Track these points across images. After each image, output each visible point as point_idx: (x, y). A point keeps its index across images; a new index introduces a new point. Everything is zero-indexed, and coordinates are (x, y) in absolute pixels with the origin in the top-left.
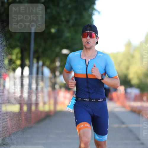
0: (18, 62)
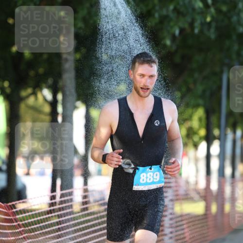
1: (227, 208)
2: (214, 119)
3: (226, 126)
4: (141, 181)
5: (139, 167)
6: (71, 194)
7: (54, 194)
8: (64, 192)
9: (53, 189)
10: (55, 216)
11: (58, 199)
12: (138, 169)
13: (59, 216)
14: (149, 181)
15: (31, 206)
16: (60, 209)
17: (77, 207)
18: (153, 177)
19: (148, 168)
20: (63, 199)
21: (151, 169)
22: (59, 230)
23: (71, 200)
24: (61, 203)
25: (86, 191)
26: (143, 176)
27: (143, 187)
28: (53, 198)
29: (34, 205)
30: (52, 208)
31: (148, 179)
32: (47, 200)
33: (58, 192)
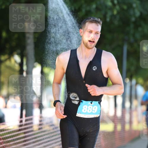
4: (83, 111)
5: (83, 101)
6: (31, 119)
7: (21, 119)
11: (24, 122)
12: (82, 102)
13: (25, 133)
14: (88, 112)
17: (36, 127)
18: (92, 109)
19: (89, 102)
20: (27, 122)
21: (91, 103)
23: (32, 123)
25: (41, 117)
26: (85, 107)
27: (84, 115)
29: (9, 126)
30: (21, 128)
31: (88, 110)
32: (18, 123)
33: (24, 118)
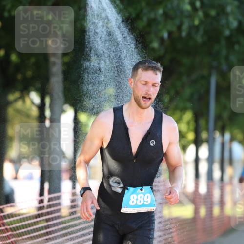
0: (191, 136)
1: (216, 211)
2: (202, 122)
3: (215, 129)
5: (129, 187)
6: (59, 198)
7: (42, 198)
8: (52, 196)
9: (41, 193)
10: (43, 220)
11: (46, 203)
13: (47, 220)
15: (19, 210)
16: (48, 213)
17: (65, 211)
19: (138, 189)
20: (51, 203)
22: (47, 234)
23: (59, 204)
24: (49, 206)
25: (74, 194)
26: (134, 198)
28: (41, 201)
29: (22, 209)
30: (40, 212)
32: (36, 204)
33: (46, 196)
